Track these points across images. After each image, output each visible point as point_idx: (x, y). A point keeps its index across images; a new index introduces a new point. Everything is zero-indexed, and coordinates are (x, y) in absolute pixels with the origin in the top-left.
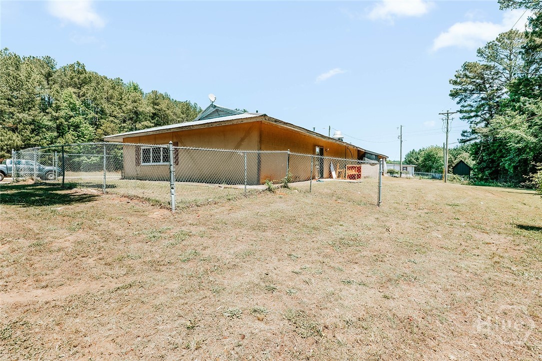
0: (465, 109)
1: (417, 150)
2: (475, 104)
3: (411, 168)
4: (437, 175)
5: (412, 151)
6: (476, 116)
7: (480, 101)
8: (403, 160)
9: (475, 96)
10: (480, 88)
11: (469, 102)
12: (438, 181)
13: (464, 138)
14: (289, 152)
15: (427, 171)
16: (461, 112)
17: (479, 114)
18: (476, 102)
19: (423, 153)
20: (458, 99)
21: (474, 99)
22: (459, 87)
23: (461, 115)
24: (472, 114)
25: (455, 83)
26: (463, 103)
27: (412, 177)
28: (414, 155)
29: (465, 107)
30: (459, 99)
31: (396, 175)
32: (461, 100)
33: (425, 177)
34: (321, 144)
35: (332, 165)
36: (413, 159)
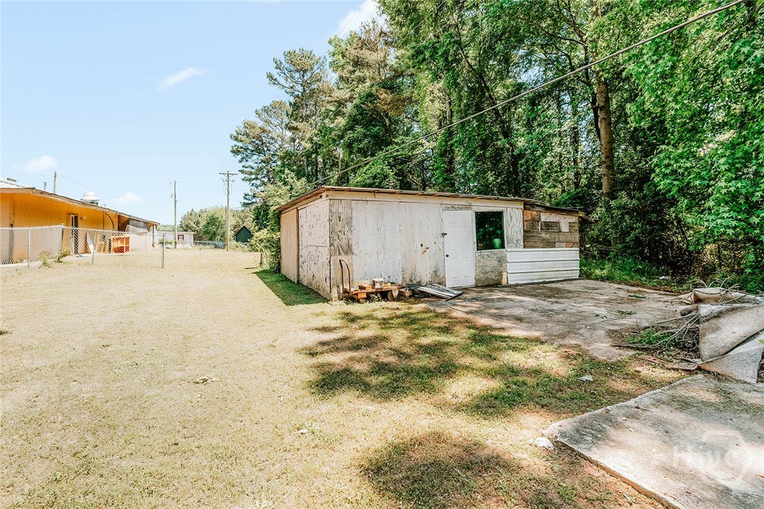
0: (246, 170)
1: (197, 210)
2: (255, 166)
3: (189, 236)
4: (221, 244)
5: (190, 211)
6: (257, 179)
7: (260, 163)
8: (178, 223)
9: (255, 157)
10: (258, 151)
11: (250, 163)
12: (221, 250)
13: (246, 201)
14: (63, 227)
15: (211, 239)
16: (242, 172)
17: (259, 177)
18: (257, 163)
19: (205, 215)
20: (239, 157)
21: (254, 161)
22: (240, 144)
23: (243, 176)
24: (253, 177)
25: (236, 139)
26: (244, 163)
27: (190, 247)
28: (193, 217)
29: (246, 167)
30: (241, 157)
31: (169, 246)
32: (243, 158)
33: (208, 247)
34: (75, 211)
35: (88, 237)
36: (192, 224)
